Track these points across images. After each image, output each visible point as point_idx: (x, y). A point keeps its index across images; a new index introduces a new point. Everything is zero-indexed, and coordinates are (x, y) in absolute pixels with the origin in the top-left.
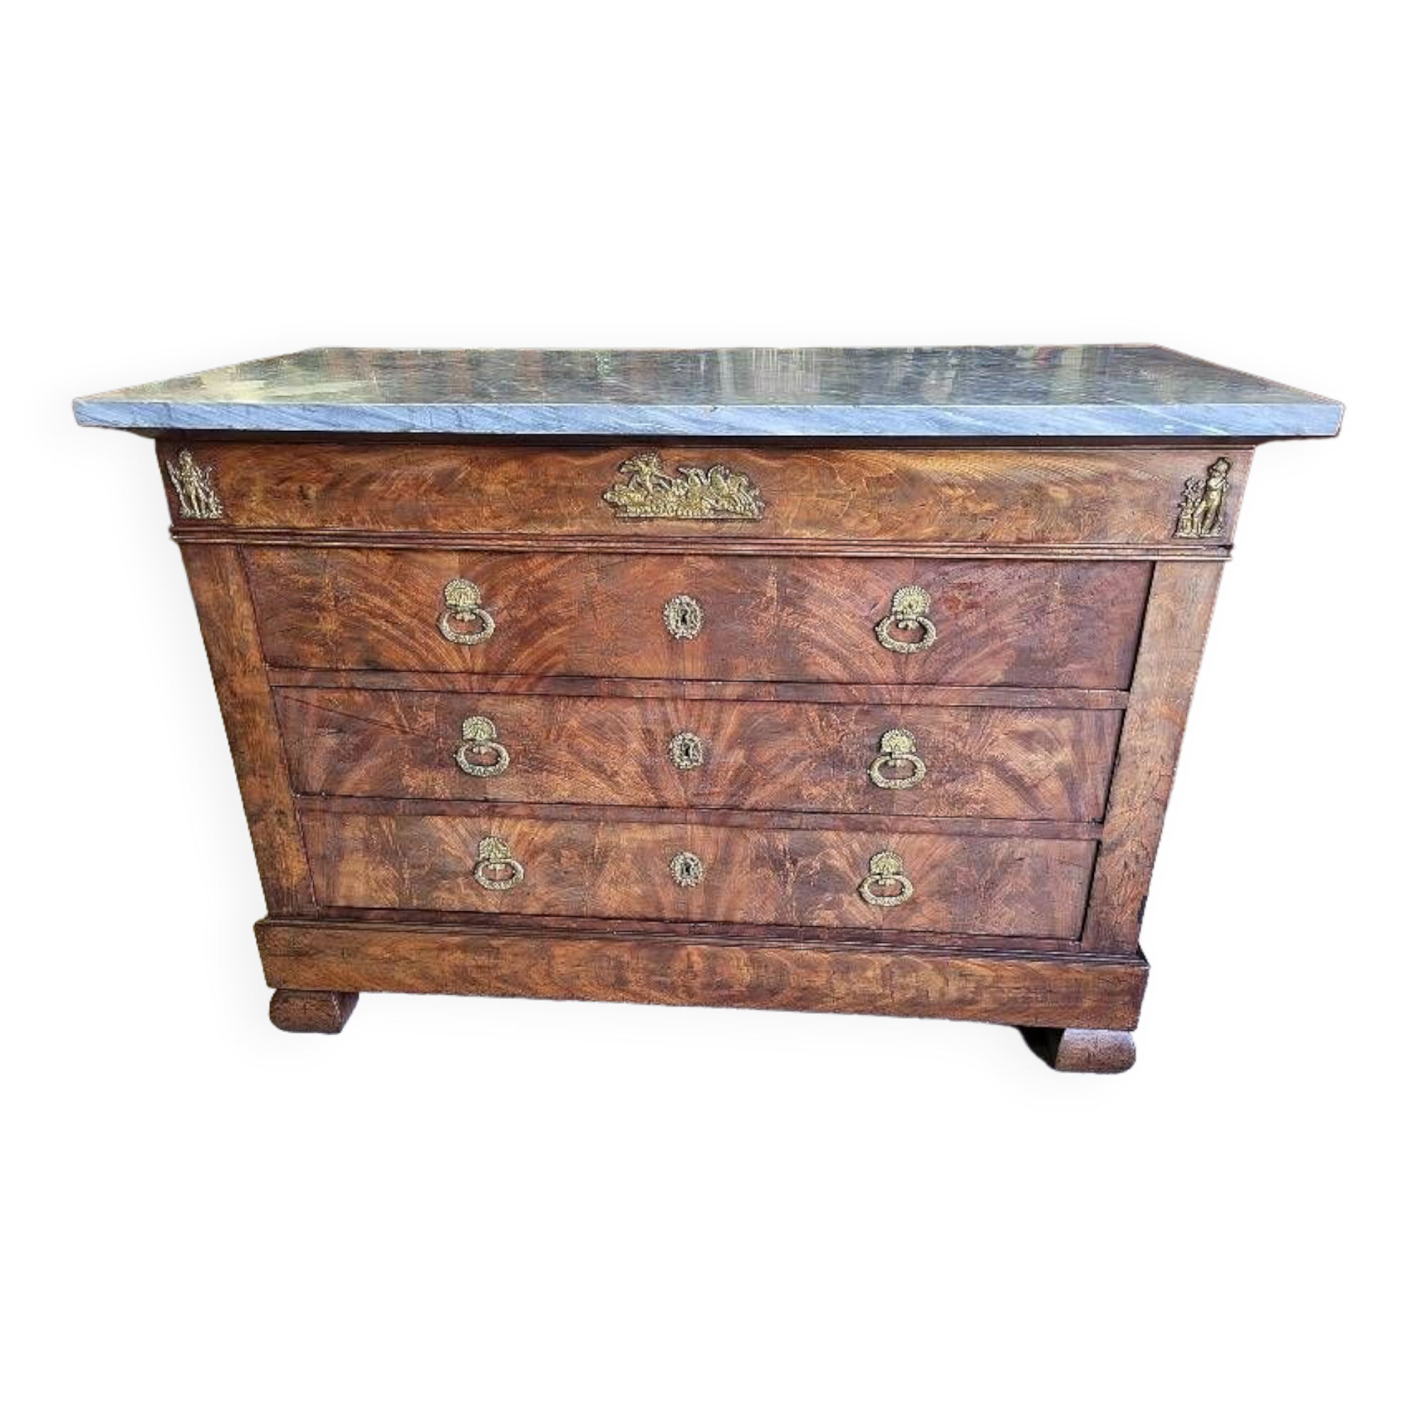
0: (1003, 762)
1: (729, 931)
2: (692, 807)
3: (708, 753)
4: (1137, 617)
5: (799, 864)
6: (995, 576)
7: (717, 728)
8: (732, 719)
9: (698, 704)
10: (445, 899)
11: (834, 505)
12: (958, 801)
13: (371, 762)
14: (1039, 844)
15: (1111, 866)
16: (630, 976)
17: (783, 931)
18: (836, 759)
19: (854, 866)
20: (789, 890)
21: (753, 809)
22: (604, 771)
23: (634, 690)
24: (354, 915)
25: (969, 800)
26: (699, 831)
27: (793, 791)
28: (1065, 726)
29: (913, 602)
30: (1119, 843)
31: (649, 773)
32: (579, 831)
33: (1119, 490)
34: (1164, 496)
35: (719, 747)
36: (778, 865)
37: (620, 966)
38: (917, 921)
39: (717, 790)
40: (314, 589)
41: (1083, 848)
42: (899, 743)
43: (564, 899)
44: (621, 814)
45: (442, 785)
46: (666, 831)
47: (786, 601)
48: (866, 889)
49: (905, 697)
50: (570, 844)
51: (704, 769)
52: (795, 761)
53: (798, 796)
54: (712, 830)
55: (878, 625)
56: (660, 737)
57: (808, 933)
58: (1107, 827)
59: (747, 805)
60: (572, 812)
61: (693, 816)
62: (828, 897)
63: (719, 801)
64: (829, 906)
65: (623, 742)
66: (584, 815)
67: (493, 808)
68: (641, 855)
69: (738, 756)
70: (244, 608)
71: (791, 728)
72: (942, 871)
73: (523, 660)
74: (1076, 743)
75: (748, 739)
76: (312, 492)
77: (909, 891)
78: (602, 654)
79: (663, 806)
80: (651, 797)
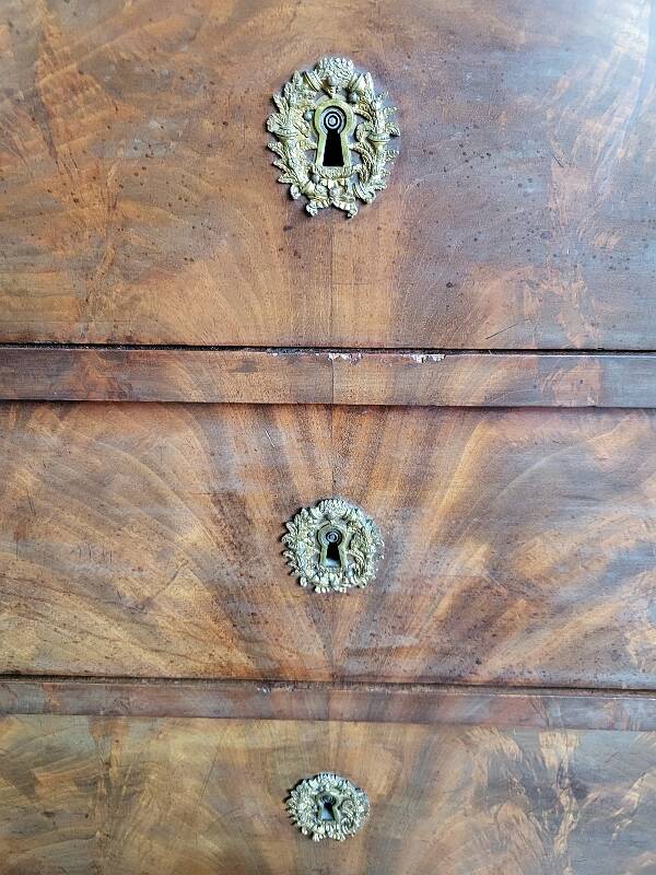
2: (341, 679)
3: (390, 551)
5: (592, 796)
7: (416, 488)
8: (460, 463)
9: (367, 422)
20: (560, 846)
21: (498, 684)
22: (118, 601)
23: (184, 378)
26: (357, 733)
27: (605, 643)
32: (73, 732)
39: (406, 641)
46: (272, 733)
50: (51, 756)
51: (377, 598)
53: (616, 655)
54: (391, 732)
56: (262, 511)
59: (484, 674)
61: (343, 702)
63: (406, 666)
65: (162, 527)
66: (73, 702)
68: (223, 773)
69: (471, 559)
71: (623, 484)
78: (86, 271)
79: (269, 680)
80: (240, 659)
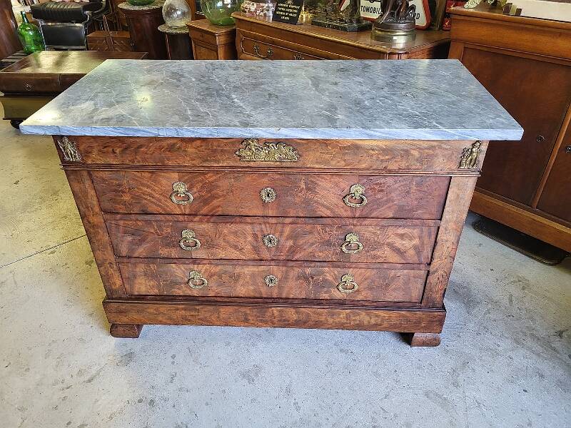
0: (393, 244)
1: (287, 301)
2: (273, 260)
3: (278, 241)
4: (444, 195)
5: (314, 278)
6: (390, 181)
7: (282, 233)
8: (287, 230)
9: (274, 225)
10: (177, 291)
11: (327, 156)
12: (375, 257)
13: (146, 246)
14: (405, 271)
15: (433, 279)
16: (250, 318)
17: (308, 302)
18: (328, 243)
19: (336, 279)
20: (311, 287)
21: (297, 260)
22: (238, 248)
23: (248, 220)
24: (141, 298)
25: (379, 257)
26: (275, 268)
27: (312, 254)
28: (416, 232)
29: (358, 190)
30: (436, 271)
31: (256, 249)
32: (229, 268)
33: (438, 151)
34: (455, 154)
35: (282, 240)
36: (306, 279)
37: (246, 314)
38: (360, 297)
39: (282, 254)
40: (120, 185)
41: (423, 273)
42: (352, 238)
43: (224, 291)
44: (245, 262)
45: (174, 253)
46: (262, 268)
47: (308, 189)
48: (340, 287)
49: (355, 222)
50: (225, 272)
51: (277, 248)
52: (313, 244)
53: (314, 256)
54: (281, 268)
55: (344, 197)
56: (260, 236)
57: (318, 302)
58: (432, 266)
59: (294, 259)
60: (226, 262)
61: (273, 263)
62: (325, 289)
63: (283, 258)
64: (326, 292)
65: (245, 238)
66: (230, 263)
67: (195, 261)
68: (253, 275)
69: (290, 243)
70: (92, 192)
71: (311, 233)
72: (369, 281)
73: (205, 210)
74: (420, 238)
75: (294, 236)
76: (118, 151)
77: (356, 288)
79: (261, 260)
80: (257, 257)
